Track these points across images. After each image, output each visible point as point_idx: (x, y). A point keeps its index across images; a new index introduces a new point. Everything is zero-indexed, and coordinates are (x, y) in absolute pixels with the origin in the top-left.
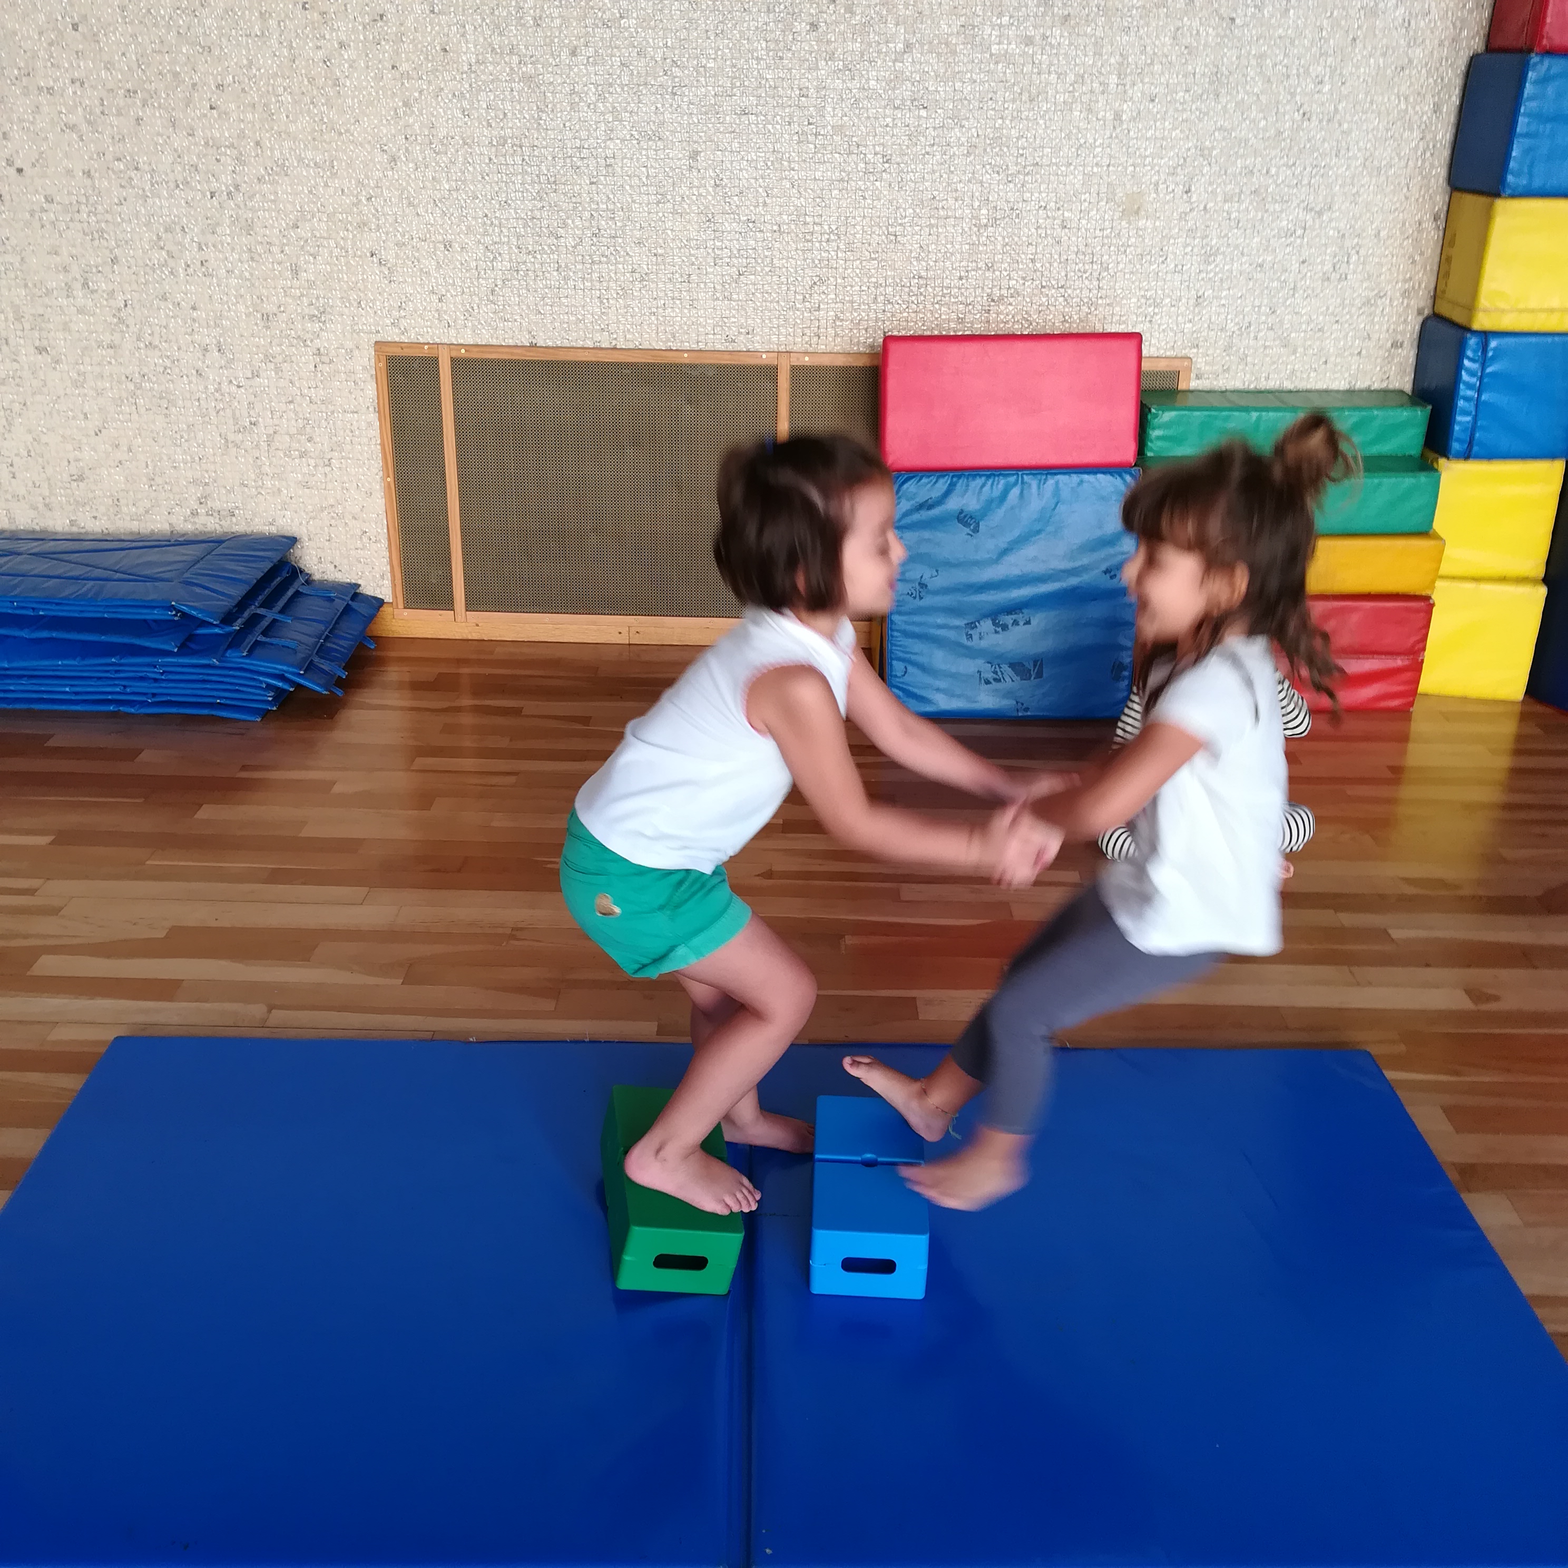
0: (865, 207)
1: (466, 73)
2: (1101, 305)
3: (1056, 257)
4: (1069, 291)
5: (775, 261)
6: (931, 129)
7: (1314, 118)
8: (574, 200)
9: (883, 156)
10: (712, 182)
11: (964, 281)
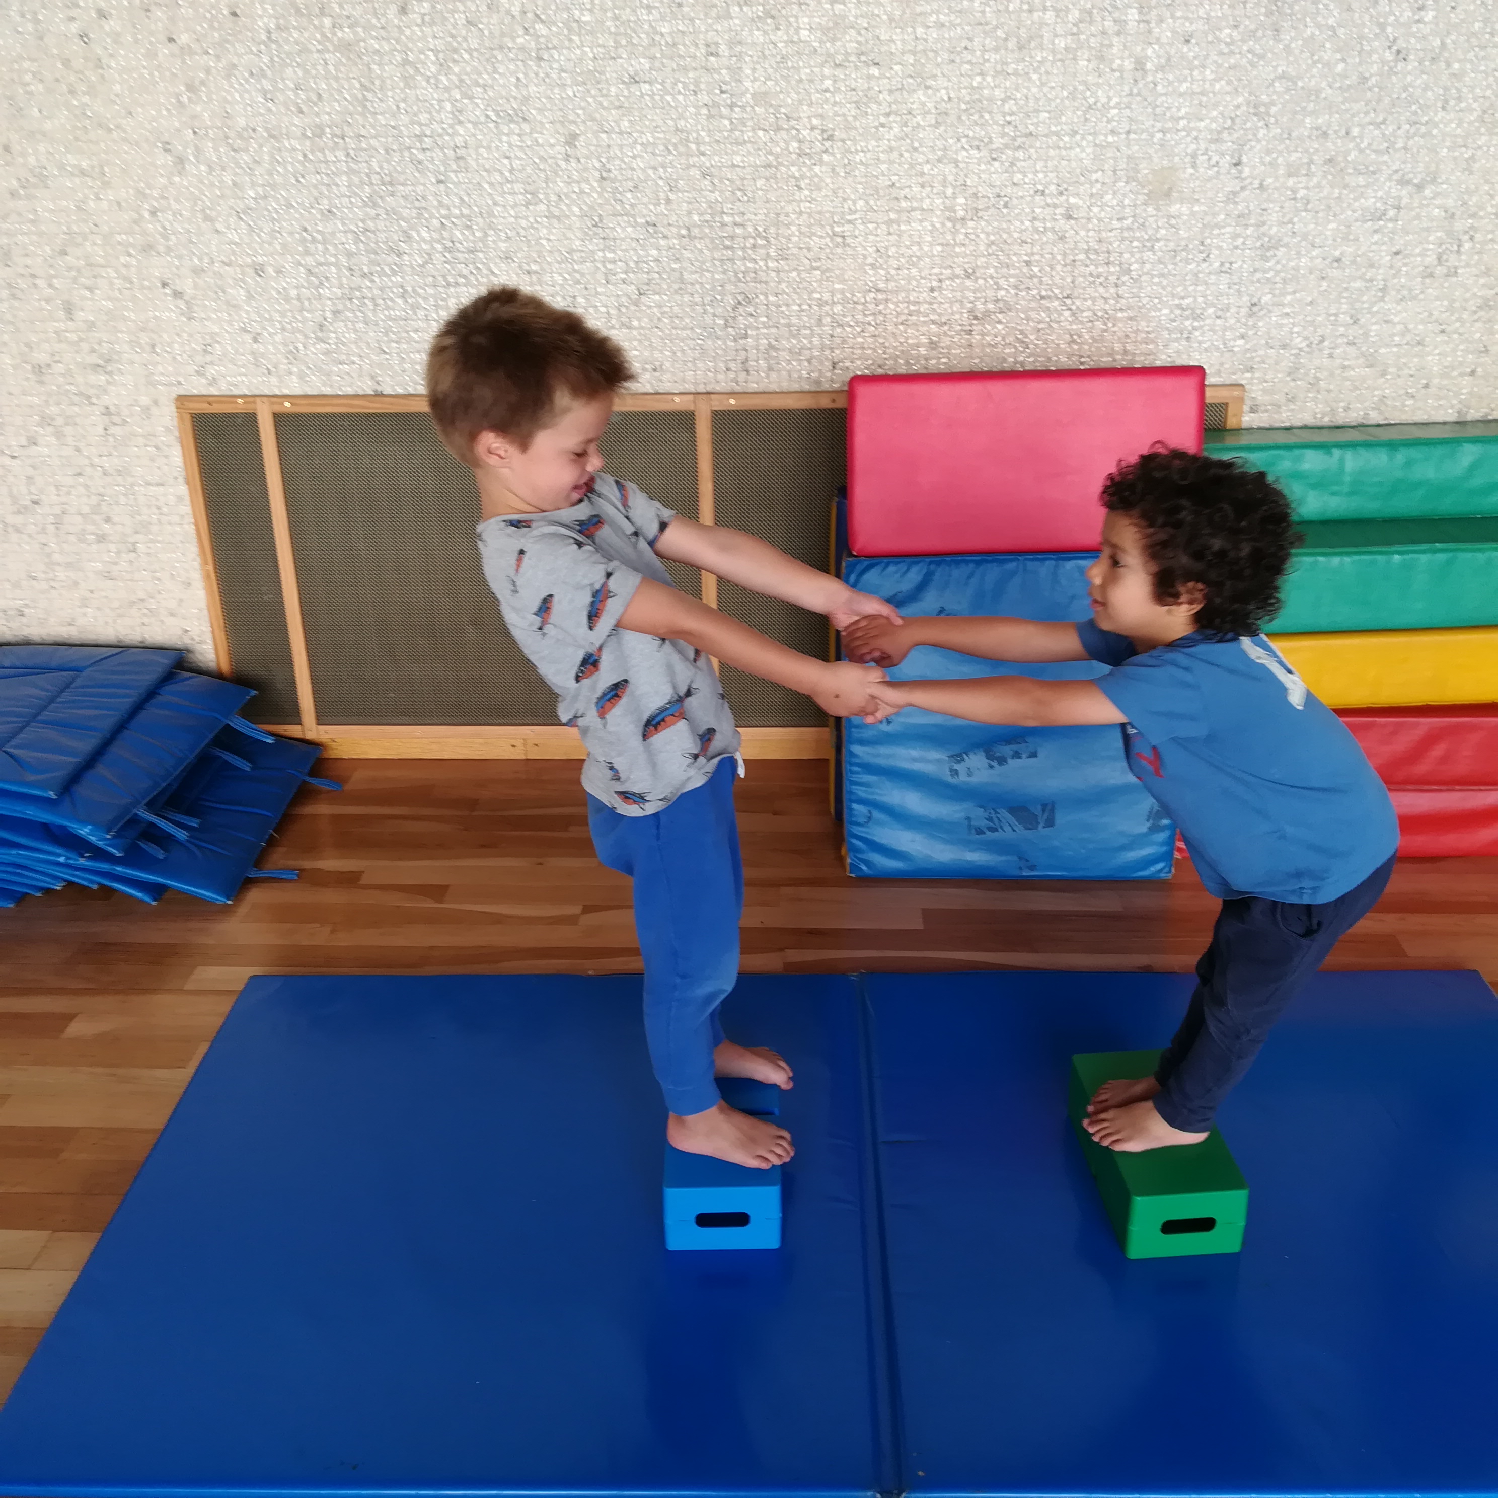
0: (802, 201)
1: (263, 43)
2: (1120, 320)
3: (1059, 257)
4: (1078, 303)
5: (686, 276)
6: (886, 92)
7: (1412, 57)
8: (417, 204)
9: (823, 131)
10: (597, 174)
11: (936, 294)
